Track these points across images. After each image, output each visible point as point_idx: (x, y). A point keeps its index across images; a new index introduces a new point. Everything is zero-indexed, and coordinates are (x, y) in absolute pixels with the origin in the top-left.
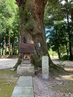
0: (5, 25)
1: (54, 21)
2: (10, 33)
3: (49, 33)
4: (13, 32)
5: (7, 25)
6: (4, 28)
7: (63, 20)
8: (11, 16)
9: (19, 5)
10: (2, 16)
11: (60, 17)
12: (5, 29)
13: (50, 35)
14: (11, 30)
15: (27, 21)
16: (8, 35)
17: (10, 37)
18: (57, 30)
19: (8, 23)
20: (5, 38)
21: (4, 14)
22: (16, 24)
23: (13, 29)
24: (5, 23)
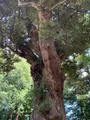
0: (15, 99)
1: (77, 95)
2: (19, 109)
3: (71, 111)
4: (23, 108)
5: (18, 99)
6: (13, 102)
7: (88, 94)
8: (24, 88)
9: (34, 80)
10: (14, 88)
11: (84, 91)
12: (14, 104)
13: (73, 114)
14: (21, 105)
15: (43, 100)
16: (16, 112)
17: (18, 116)
18: (81, 108)
19: (19, 97)
20: (11, 116)
21: (16, 85)
22: (29, 97)
23: (25, 103)
24: (16, 96)
